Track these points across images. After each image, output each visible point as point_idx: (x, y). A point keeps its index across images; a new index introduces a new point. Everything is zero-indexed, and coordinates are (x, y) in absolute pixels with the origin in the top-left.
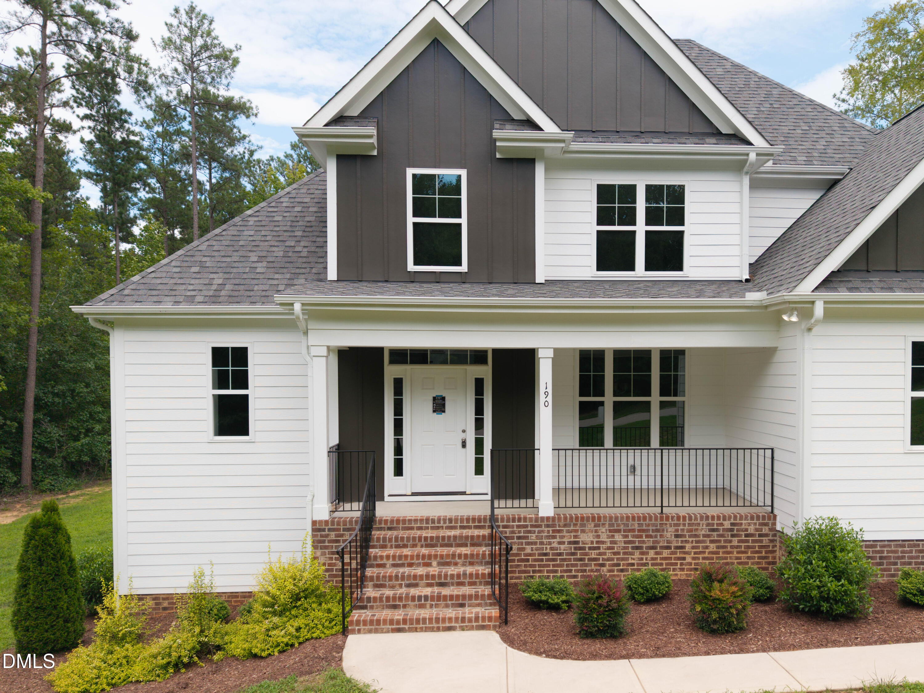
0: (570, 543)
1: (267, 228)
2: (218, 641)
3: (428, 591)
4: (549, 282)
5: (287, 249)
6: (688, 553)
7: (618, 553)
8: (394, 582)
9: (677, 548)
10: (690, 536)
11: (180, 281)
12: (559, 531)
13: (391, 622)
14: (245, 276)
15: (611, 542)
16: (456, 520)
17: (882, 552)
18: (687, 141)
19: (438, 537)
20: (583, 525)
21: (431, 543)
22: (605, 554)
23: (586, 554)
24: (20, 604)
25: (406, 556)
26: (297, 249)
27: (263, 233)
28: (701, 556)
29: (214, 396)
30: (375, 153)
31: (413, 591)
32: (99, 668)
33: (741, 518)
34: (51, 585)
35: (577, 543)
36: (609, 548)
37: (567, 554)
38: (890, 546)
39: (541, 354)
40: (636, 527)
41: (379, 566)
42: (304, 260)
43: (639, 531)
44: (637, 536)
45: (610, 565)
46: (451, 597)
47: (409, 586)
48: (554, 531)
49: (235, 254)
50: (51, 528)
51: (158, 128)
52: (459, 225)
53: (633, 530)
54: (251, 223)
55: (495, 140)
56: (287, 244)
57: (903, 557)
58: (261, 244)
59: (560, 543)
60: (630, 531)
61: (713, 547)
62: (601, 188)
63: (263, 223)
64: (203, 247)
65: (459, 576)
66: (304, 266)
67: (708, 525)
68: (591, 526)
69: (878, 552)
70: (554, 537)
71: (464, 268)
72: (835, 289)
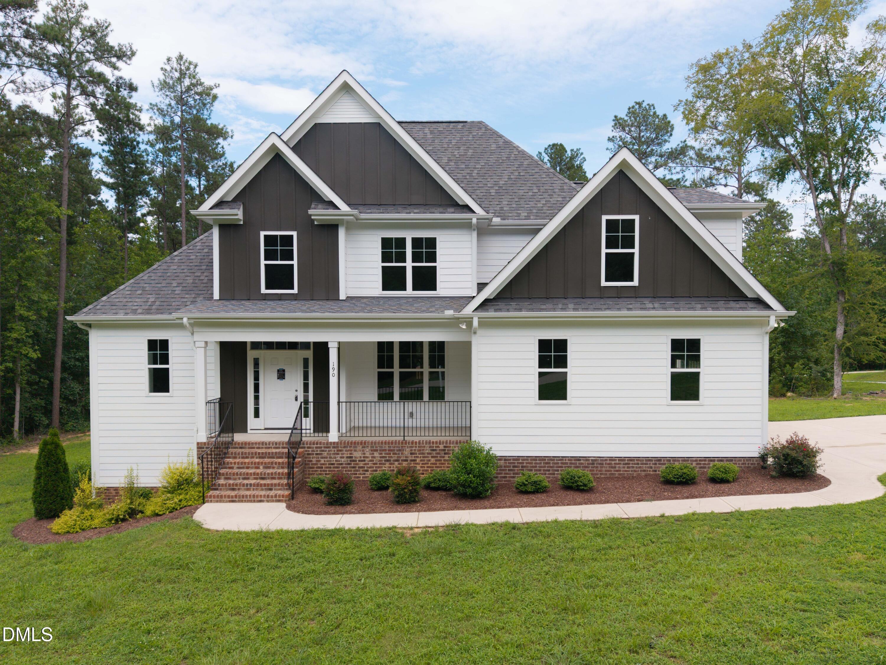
0: (347, 457)
1: (185, 264)
2: (140, 508)
3: (253, 482)
4: (349, 298)
5: (196, 278)
6: (418, 464)
7: (376, 464)
8: (236, 477)
9: (411, 460)
10: (419, 454)
11: (130, 300)
12: (341, 451)
13: (229, 497)
14: (168, 296)
15: (372, 457)
16: (280, 443)
17: (523, 463)
18: (436, 211)
19: (266, 453)
20: (355, 447)
21: (262, 456)
22: (368, 464)
23: (357, 464)
24: (37, 488)
25: (245, 463)
26: (202, 278)
27: (182, 267)
28: (426, 466)
29: (149, 369)
30: (242, 223)
31: (246, 482)
32: (76, 520)
33: (450, 443)
34: (53, 478)
35: (351, 457)
36: (371, 461)
37: (346, 464)
38: (527, 460)
39: (330, 345)
40: (387, 448)
41: (230, 468)
42: (205, 285)
43: (389, 450)
44: (387, 454)
45: (371, 471)
46: (265, 485)
47: (244, 479)
48: (338, 451)
49: (164, 282)
50: (53, 446)
51: (160, 146)
52: (293, 265)
53: (385, 450)
54: (176, 261)
55: (311, 215)
56: (196, 274)
57: (536, 467)
58: (181, 275)
59: (341, 457)
60: (383, 450)
61: (433, 460)
62: (383, 239)
63: (183, 261)
64: (145, 278)
65: (272, 474)
66: (204, 289)
67: (430, 447)
68: (360, 447)
69: (521, 463)
70: (338, 454)
71: (295, 291)
72: (487, 310)
